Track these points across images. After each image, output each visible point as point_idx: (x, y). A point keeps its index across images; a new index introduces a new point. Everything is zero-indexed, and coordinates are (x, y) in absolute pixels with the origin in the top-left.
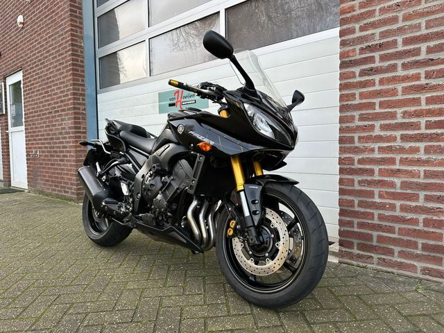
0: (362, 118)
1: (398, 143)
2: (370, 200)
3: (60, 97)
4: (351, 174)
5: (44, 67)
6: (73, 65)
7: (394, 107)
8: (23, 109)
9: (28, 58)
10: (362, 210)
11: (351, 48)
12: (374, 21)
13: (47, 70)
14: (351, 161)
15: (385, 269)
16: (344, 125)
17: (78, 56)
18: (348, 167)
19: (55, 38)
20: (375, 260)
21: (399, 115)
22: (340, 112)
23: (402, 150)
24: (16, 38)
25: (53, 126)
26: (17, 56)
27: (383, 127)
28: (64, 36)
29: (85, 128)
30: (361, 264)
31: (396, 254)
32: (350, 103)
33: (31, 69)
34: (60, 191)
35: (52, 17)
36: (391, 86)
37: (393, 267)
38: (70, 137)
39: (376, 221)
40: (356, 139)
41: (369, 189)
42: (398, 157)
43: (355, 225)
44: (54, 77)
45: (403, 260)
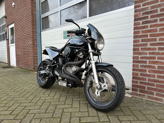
0: (142, 41)
1: (157, 51)
2: (145, 73)
3: (28, 33)
4: (137, 63)
5: (22, 22)
6: (32, 21)
7: (156, 36)
8: (15, 37)
9: (16, 18)
10: (141, 77)
11: (139, 13)
12: (148, 2)
13: (23, 23)
14: (138, 58)
15: (150, 100)
16: (135, 44)
17: (34, 17)
18: (136, 60)
19: (26, 11)
20: (146, 96)
21: (158, 40)
22: (134, 38)
23: (158, 54)
24: (12, 11)
25: (25, 43)
26: (12, 18)
27: (151, 45)
28: (29, 10)
29: (36, 44)
30: (140, 98)
31: (155, 94)
32: (138, 35)
33: (17, 22)
34: (28, 68)
35: (25, 3)
36: (155, 28)
37: (153, 99)
38: (31, 48)
39: (147, 81)
40: (140, 49)
41: (144, 69)
42: (157, 56)
43: (139, 83)
44: (25, 25)
45: (157, 97)
